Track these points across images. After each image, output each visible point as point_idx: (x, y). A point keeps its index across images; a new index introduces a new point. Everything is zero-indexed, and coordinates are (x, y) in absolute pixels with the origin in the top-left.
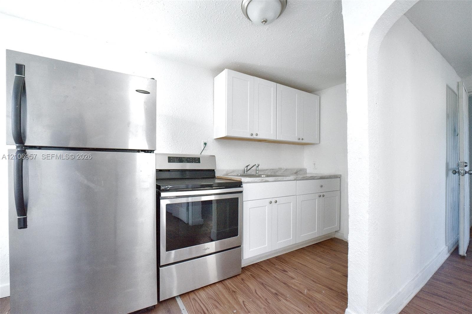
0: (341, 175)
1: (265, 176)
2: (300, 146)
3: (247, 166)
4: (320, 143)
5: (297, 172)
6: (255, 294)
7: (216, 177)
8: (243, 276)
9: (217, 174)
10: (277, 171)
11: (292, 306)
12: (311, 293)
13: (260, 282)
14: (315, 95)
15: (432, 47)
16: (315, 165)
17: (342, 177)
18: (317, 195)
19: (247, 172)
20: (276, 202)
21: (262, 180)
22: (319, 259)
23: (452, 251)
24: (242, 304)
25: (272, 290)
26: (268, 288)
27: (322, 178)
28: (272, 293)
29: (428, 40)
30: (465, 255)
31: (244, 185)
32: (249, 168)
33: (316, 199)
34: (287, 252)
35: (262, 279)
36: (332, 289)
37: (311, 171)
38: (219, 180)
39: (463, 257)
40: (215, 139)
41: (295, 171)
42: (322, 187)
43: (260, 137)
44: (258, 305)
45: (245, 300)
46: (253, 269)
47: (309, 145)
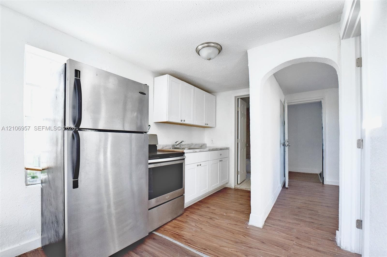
0: (229, 148)
1: (187, 149)
2: (202, 128)
3: (176, 142)
4: (216, 126)
5: (202, 146)
6: (199, 220)
7: (158, 150)
8: (185, 214)
9: (158, 148)
10: (191, 146)
11: (222, 221)
12: (228, 214)
13: (198, 215)
14: (213, 96)
15: (276, 81)
16: (212, 141)
17: (230, 149)
18: (219, 160)
19: (176, 146)
20: (200, 165)
21: (194, 151)
22: (223, 199)
23: (282, 186)
24: (195, 226)
25: (208, 217)
26: (204, 216)
27: (221, 149)
28: (208, 218)
29: (275, 78)
30: (288, 187)
31: (185, 155)
32: (177, 143)
33: (218, 163)
34: (204, 198)
35: (198, 213)
36: (237, 211)
37: (209, 145)
38: (160, 152)
39: (287, 188)
40: (154, 122)
41: (201, 146)
42: (221, 155)
43: (186, 122)
44: (204, 225)
45: (195, 224)
46: (189, 209)
47: (210, 128)
